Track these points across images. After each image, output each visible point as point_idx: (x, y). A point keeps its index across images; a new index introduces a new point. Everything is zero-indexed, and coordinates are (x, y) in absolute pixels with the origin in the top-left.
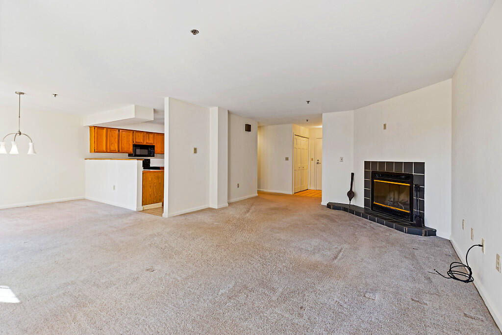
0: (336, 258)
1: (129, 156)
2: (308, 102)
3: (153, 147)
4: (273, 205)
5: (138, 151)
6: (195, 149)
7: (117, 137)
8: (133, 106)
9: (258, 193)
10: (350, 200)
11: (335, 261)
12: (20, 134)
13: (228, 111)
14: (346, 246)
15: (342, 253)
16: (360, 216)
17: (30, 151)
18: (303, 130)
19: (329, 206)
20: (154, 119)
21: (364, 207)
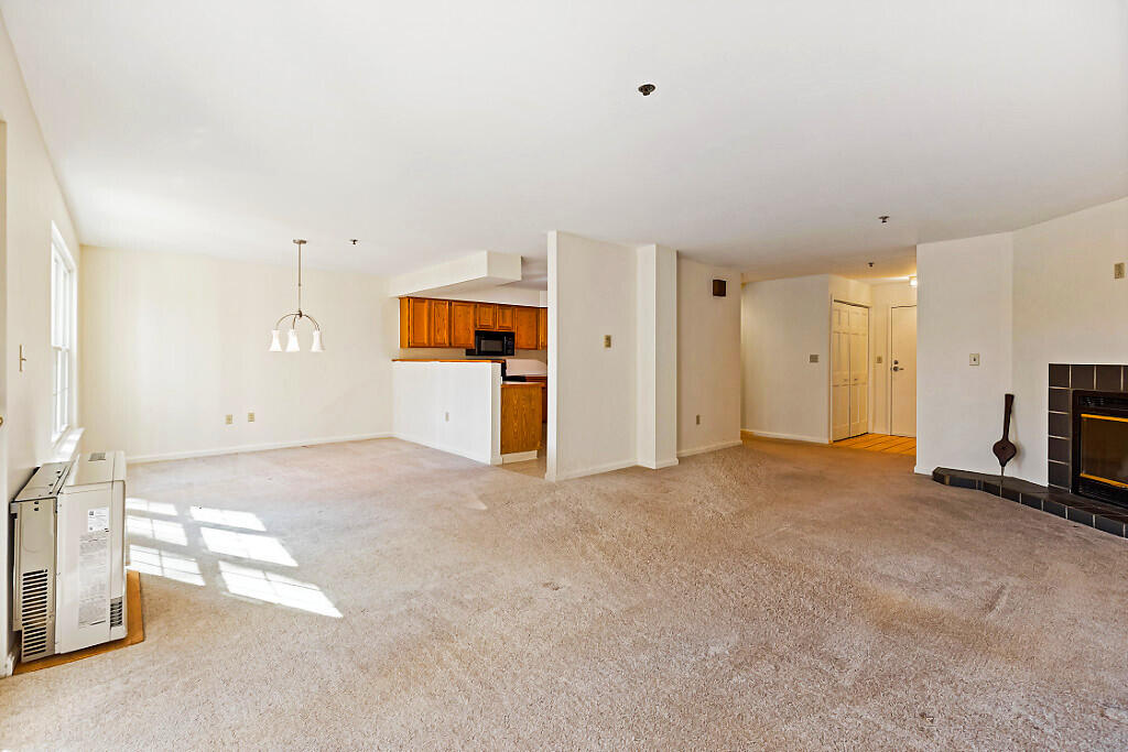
0: (991, 607)
1: (467, 354)
2: (884, 219)
3: (511, 336)
4: (787, 468)
5: (484, 345)
6: (608, 339)
7: (446, 317)
8: (484, 254)
9: (742, 438)
10: (1003, 465)
11: (991, 616)
12: (301, 315)
13: (678, 253)
14: (1013, 581)
15: (1005, 598)
16: (1040, 509)
17: (316, 347)
18: (855, 288)
19: (939, 476)
20: (523, 277)
21: (1046, 485)
